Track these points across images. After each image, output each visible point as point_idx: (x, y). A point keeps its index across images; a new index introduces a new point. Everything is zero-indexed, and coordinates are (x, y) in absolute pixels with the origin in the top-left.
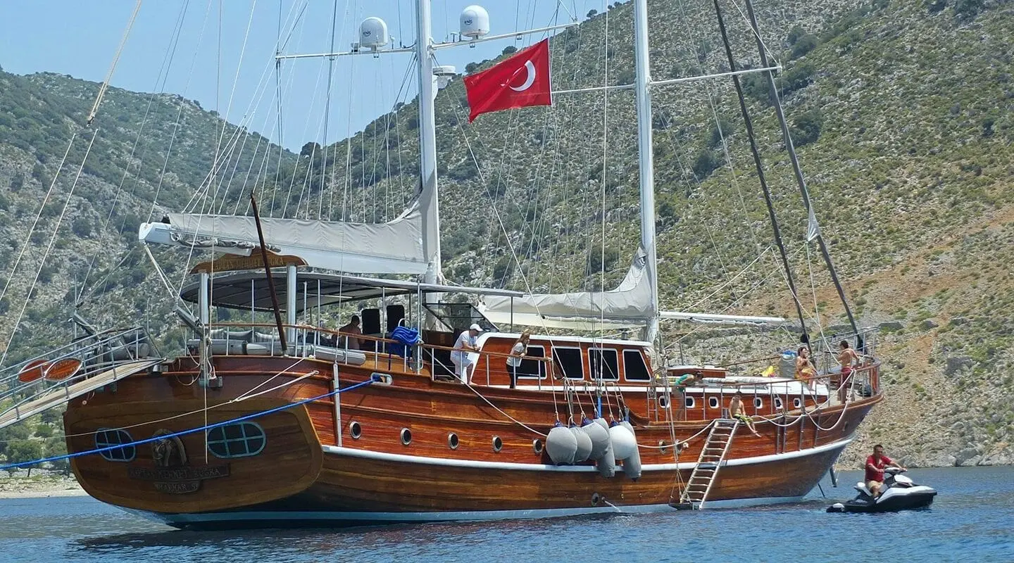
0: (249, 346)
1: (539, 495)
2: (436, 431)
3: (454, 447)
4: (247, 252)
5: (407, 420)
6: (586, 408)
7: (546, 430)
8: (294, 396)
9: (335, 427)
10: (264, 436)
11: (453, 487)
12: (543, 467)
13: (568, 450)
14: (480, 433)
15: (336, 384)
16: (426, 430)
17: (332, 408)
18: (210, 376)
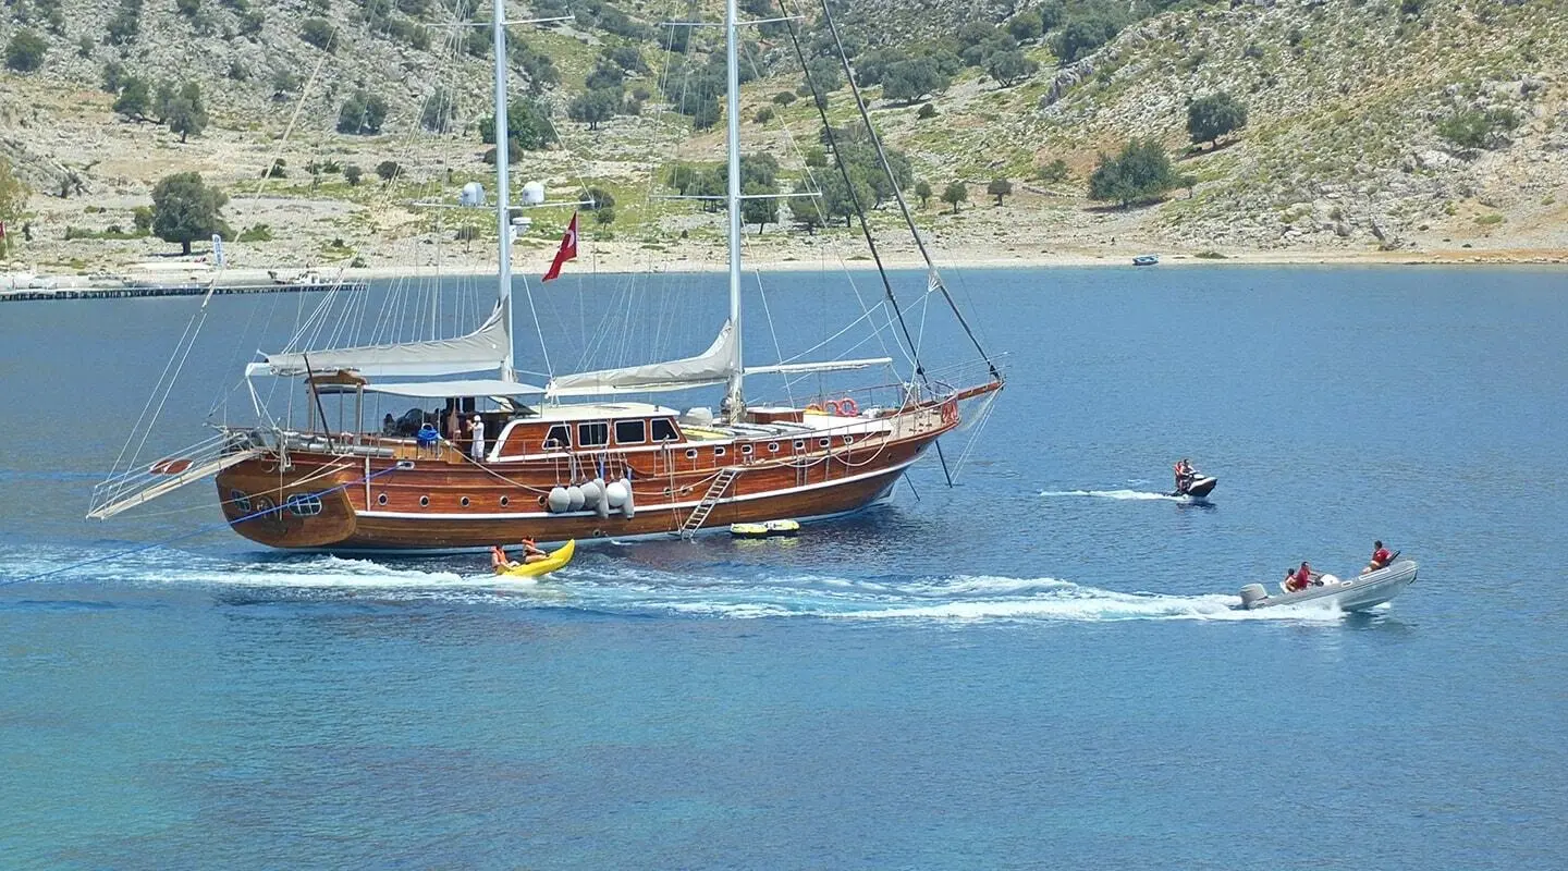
0: (312, 446)
1: (546, 533)
2: (451, 496)
3: (465, 506)
4: (335, 374)
5: (426, 490)
6: (587, 472)
7: (550, 489)
8: (337, 480)
9: (366, 499)
10: (320, 503)
11: (462, 532)
12: (545, 514)
13: (562, 505)
14: (489, 495)
15: (367, 471)
16: (442, 496)
17: (365, 487)
18: (286, 465)
